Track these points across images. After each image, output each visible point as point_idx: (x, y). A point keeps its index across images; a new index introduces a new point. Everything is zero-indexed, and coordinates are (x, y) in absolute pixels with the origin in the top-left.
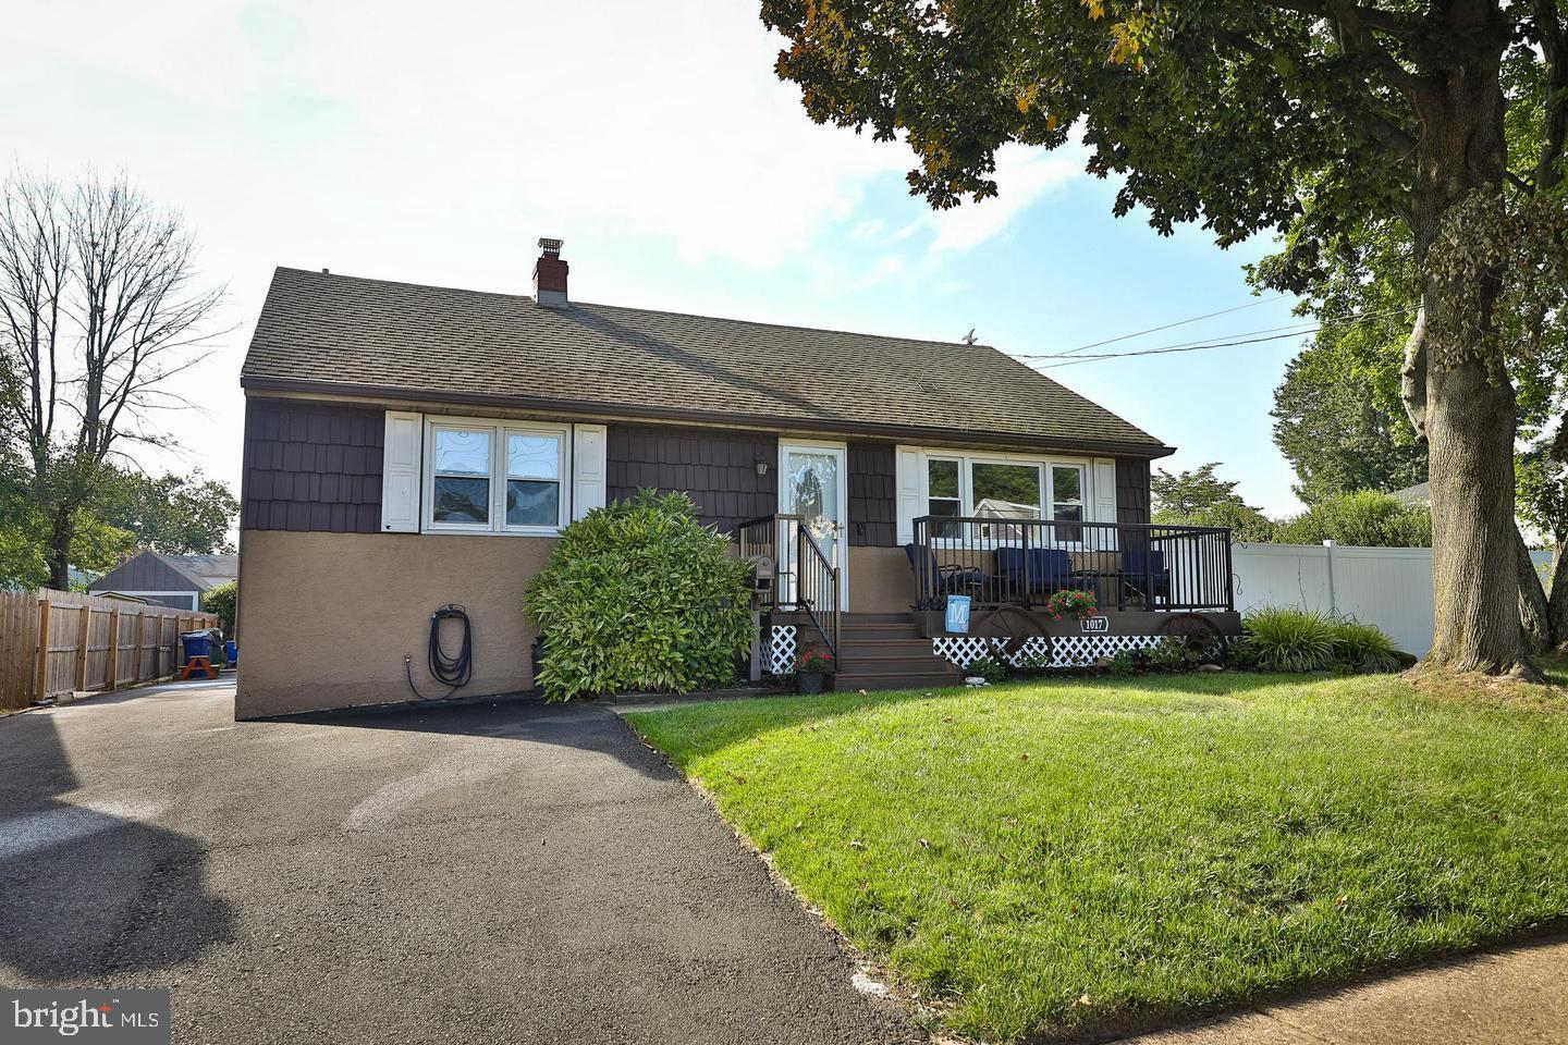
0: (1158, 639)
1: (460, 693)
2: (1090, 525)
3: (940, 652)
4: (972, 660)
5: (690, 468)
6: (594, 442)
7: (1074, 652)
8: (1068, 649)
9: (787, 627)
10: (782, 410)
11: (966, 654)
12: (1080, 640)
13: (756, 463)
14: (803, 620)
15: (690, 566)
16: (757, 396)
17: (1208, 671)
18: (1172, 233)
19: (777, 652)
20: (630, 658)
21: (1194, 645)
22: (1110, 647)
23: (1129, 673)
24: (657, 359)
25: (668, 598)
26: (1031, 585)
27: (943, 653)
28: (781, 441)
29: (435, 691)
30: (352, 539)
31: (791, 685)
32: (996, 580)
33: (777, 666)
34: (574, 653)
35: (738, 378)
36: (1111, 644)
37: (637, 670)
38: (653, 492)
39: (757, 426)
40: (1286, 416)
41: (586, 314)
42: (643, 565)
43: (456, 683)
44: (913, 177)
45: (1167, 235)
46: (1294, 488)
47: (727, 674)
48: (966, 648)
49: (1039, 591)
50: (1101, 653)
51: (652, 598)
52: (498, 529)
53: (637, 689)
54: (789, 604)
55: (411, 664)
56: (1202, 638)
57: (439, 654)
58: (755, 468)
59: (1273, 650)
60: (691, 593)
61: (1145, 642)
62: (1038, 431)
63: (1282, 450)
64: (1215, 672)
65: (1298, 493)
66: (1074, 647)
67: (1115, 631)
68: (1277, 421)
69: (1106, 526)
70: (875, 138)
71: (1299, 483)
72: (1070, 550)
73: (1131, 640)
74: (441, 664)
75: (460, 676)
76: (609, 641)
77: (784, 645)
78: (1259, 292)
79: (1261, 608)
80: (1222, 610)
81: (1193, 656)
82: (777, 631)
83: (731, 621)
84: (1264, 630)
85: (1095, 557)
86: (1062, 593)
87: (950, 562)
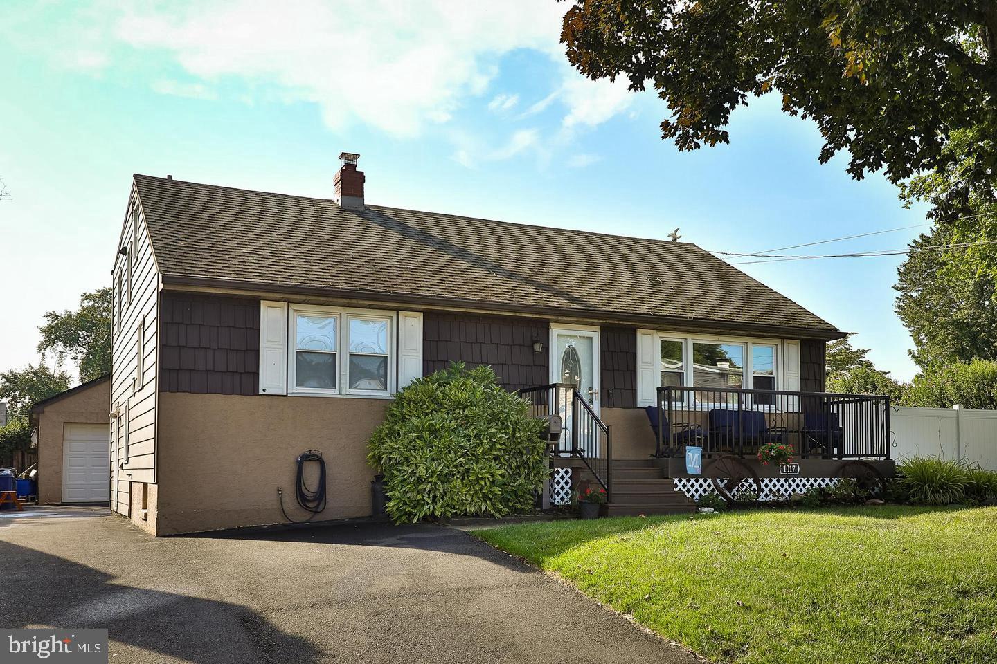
0: (835, 480)
1: (318, 518)
2: (782, 393)
3: (678, 488)
4: (700, 495)
5: (483, 345)
6: (413, 325)
7: (774, 490)
8: (772, 486)
9: (565, 470)
10: (554, 302)
11: (697, 491)
12: (778, 481)
13: (534, 342)
14: (576, 464)
15: (503, 423)
16: (532, 290)
17: (874, 504)
18: (863, 178)
19: (558, 488)
20: (463, 493)
21: (861, 484)
22: (802, 486)
23: (817, 505)
24: (447, 257)
25: (488, 447)
26: (744, 439)
27: (680, 490)
28: (552, 325)
29: (300, 516)
30: (236, 399)
31: (573, 512)
32: (712, 435)
33: (558, 499)
34: (421, 487)
35: (512, 273)
36: (801, 484)
37: (467, 500)
38: (463, 365)
39: (536, 314)
40: (907, 290)
41: (380, 215)
42: (466, 423)
43: (314, 510)
44: (665, 125)
45: (859, 179)
46: (910, 352)
47: (528, 504)
48: (697, 486)
49: (749, 443)
50: (794, 490)
51: (476, 447)
52: (343, 392)
53: (466, 514)
54: (565, 452)
55: (282, 495)
56: (868, 480)
57: (303, 489)
58: (532, 347)
59: (920, 489)
60: (504, 444)
61: (825, 483)
62: (744, 319)
63: (902, 319)
64: (879, 504)
65: (914, 356)
66: (774, 486)
67: (805, 474)
68: (899, 294)
69: (793, 394)
70: (630, 89)
71: (914, 348)
72: (767, 411)
73: (815, 481)
74: (304, 494)
75: (317, 506)
76: (446, 479)
77: (562, 483)
78: (909, 206)
79: (911, 457)
80: (882, 458)
81: (862, 493)
82: (558, 473)
83: (531, 465)
84: (916, 475)
85: (785, 416)
86: (769, 445)
87: (679, 420)
